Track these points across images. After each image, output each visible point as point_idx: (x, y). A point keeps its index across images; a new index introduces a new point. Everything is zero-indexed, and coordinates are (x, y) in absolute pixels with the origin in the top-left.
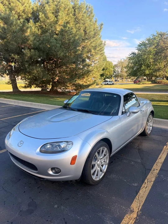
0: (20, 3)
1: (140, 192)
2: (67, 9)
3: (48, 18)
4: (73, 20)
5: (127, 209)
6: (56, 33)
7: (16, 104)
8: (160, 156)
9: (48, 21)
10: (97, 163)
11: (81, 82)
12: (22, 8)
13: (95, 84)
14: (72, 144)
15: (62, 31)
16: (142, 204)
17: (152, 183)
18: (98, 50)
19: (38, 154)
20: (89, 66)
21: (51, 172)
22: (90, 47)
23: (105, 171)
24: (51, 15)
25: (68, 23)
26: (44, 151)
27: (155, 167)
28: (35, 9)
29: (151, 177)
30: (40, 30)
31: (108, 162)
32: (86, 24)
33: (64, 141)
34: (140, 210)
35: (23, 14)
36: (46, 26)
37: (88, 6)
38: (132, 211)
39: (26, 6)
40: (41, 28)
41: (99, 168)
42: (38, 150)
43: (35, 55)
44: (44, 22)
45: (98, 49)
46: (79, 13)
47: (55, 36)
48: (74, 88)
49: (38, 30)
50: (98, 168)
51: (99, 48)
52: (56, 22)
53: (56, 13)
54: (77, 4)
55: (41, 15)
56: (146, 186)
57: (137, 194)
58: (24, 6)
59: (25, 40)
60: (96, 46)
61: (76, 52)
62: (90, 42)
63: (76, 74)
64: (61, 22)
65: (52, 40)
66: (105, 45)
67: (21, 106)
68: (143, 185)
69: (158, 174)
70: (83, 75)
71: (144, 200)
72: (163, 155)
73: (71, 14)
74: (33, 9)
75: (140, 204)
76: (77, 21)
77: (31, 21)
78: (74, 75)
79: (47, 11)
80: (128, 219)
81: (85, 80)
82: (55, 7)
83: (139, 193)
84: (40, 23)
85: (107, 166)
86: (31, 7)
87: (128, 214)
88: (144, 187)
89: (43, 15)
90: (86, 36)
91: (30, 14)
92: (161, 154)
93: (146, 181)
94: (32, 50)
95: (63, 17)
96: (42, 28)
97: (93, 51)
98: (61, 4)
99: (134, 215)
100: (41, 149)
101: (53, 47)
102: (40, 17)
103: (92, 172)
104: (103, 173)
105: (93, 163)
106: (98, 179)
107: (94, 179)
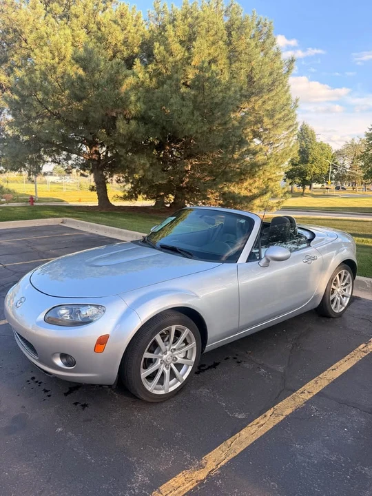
0: (119, 25)
1: (242, 432)
2: (212, 32)
3: (171, 54)
4: (225, 54)
5: (194, 460)
6: (188, 83)
7: (93, 231)
8: (338, 364)
9: (171, 59)
10: (161, 357)
11: (234, 189)
12: (121, 37)
13: (269, 194)
14: (104, 311)
15: (198, 78)
16: (231, 456)
17: (281, 418)
18: (280, 119)
19: (39, 323)
20: (255, 153)
21: (58, 362)
22: (261, 112)
23: (185, 378)
24: (175, 46)
25: (214, 61)
26: (53, 320)
27: (307, 387)
28: (148, 35)
29: (287, 407)
30: (154, 80)
31: (193, 360)
32: (253, 63)
33: (91, 305)
34: (219, 466)
35: (123, 48)
36: (167, 69)
37: (263, 21)
38: (202, 467)
39: (129, 32)
40: (157, 74)
41: (167, 369)
42: (41, 317)
43: (138, 131)
44: (163, 61)
45: (278, 116)
46: (239, 38)
47: (183, 90)
48: (221, 202)
49: (151, 79)
50: (165, 369)
51: (283, 112)
52: (187, 61)
53: (188, 42)
54: (237, 20)
55: (158, 48)
56: (262, 423)
57: (233, 434)
58: (125, 32)
59: (122, 102)
60: (274, 110)
61: (225, 123)
62: (260, 102)
63: (225, 173)
64: (196, 61)
65: (175, 100)
66: (296, 106)
67: (99, 236)
68: (256, 421)
69: (307, 402)
70: (241, 173)
71: (242, 449)
72: (346, 363)
73: (221, 43)
74: (143, 36)
75: (227, 455)
76: (233, 56)
77: (137, 61)
78: (222, 174)
79: (170, 40)
80: (184, 478)
81: (246, 184)
82: (187, 28)
83: (238, 434)
84: (156, 65)
85: (190, 368)
86: (140, 33)
87: (188, 469)
88: (258, 423)
89: (162, 48)
90: (252, 88)
91: (136, 48)
92: (342, 361)
93: (269, 413)
94: (133, 122)
95: (202, 50)
96: (160, 74)
97: (266, 120)
98: (200, 22)
99: (201, 475)
100: (47, 316)
101: (176, 114)
102: (156, 51)
103: (144, 374)
104: (178, 380)
105: (147, 355)
106: (162, 392)
107: (149, 389)
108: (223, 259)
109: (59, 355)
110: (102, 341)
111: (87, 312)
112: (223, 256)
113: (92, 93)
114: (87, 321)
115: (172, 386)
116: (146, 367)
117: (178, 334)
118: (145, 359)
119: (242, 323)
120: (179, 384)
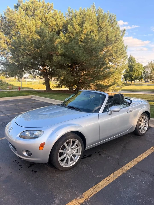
0: (54, 18)
1: (100, 183)
2: (91, 20)
3: (75, 29)
4: (97, 29)
5: (79, 194)
6: (82, 41)
8: (142, 155)
9: (75, 31)
10: (67, 152)
11: (101, 82)
12: (55, 23)
13: (116, 85)
14: (43, 133)
15: (85, 38)
16: (95, 193)
17: (116, 177)
18: (120, 54)
19: (17, 138)
20: (109, 68)
21: (25, 154)
22: (112, 51)
23: (77, 160)
24: (77, 26)
25: (92, 31)
26: (23, 137)
27: (128, 164)
28: (65, 22)
29: (119, 173)
30: (68, 39)
31: (80, 153)
32: (108, 32)
33: (38, 130)
34: (89, 197)
35: (56, 27)
36: (73, 35)
37: (112, 15)
38: (82, 197)
39: (58, 21)
40: (70, 37)
41: (69, 157)
42: (18, 135)
43: (61, 60)
44: (72, 32)
45: (119, 53)
46: (102, 22)
47: (80, 43)
48: (96, 88)
49: (67, 39)
50: (68, 157)
51: (121, 51)
52: (81, 32)
53: (81, 24)
54: (101, 15)
55: (69, 27)
56: (108, 179)
57: (96, 184)
58: (56, 21)
59: (55, 49)
60: (117, 51)
61: (97, 56)
62: (111, 47)
63: (97, 76)
64: (85, 32)
65: (76, 48)
66: (126, 49)
67: (46, 102)
68: (106, 179)
69: (128, 171)
70: (104, 76)
71: (99, 190)
72: (145, 155)
73: (95, 24)
74: (63, 22)
75: (93, 193)
76: (100, 30)
77: (61, 32)
78: (96, 77)
79: (74, 24)
80: (74, 202)
81: (106, 81)
82: (81, 19)
83: (98, 184)
84: (69, 34)
85: (79, 156)
86: (62, 21)
87: (77, 198)
88: (107, 179)
89: (71, 27)
90: (108, 42)
91: (61, 27)
92: (143, 154)
93: (111, 175)
94: (60, 57)
95: (87, 28)
96: (71, 37)
97: (114, 54)
98: (86, 16)
99: (82, 201)
100: (21, 135)
101: (77, 53)
102: (69, 28)
103: (60, 159)
104: (74, 162)
105: (61, 151)
106: (67, 166)
107: (62, 165)
108: (93, 111)
109: (25, 151)
110: (42, 145)
111: (37, 133)
112: (93, 110)
113: (43, 45)
114: (36, 137)
115: (71, 164)
116: (60, 156)
117: (74, 142)
118: (60, 153)
119: (101, 138)
120: (74, 163)
